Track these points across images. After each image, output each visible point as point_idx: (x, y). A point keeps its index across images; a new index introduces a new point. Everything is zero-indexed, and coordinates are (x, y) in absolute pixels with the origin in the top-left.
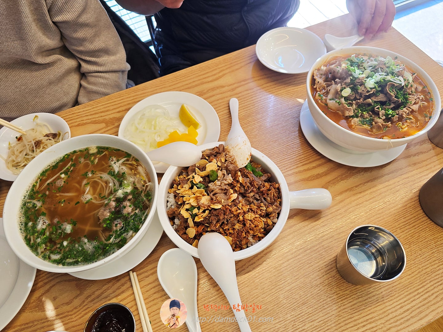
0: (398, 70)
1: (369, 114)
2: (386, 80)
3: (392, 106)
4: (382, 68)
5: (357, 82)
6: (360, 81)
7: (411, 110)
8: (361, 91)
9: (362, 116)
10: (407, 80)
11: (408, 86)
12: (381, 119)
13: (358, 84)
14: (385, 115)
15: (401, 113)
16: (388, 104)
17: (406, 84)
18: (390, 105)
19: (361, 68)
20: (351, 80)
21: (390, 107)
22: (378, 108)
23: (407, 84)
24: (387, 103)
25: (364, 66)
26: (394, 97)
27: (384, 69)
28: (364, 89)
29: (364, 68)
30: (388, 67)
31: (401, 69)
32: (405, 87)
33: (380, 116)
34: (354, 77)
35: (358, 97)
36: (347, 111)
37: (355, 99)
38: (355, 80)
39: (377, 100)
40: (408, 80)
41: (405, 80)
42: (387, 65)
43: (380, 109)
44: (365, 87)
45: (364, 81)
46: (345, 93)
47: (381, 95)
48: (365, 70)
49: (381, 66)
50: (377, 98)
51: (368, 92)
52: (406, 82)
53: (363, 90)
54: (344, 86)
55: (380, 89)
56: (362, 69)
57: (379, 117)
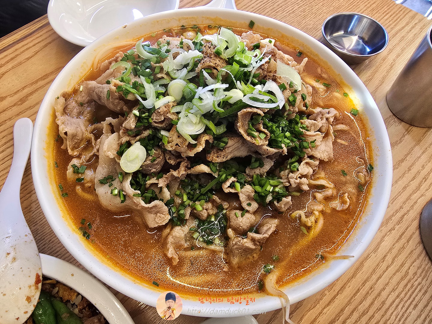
0: (258, 65)
1: (213, 202)
2: (232, 101)
3: (268, 166)
4: (215, 68)
5: (155, 122)
6: (163, 118)
7: (317, 163)
8: (174, 148)
9: (195, 215)
10: (288, 87)
11: (294, 101)
12: (248, 211)
13: (160, 125)
14: (255, 200)
15: (295, 183)
16: (257, 164)
17: (288, 100)
18: (261, 165)
19: (159, 76)
20: (139, 119)
21: (262, 169)
22: (232, 186)
23: (291, 99)
24: (253, 160)
25: (165, 69)
26: (265, 147)
27: (219, 68)
28: (178, 141)
29: (168, 74)
30: (230, 61)
31: (267, 59)
32: (288, 107)
33: (244, 205)
34: (143, 110)
35: (172, 162)
36: (150, 212)
37: (166, 169)
38: (149, 116)
39: (224, 160)
40: (291, 85)
41: (283, 88)
42: (226, 55)
43: (238, 185)
44: (180, 136)
45: (173, 117)
46: (130, 161)
47: (231, 143)
48: (173, 79)
49: (208, 63)
50: (223, 154)
51: (191, 146)
52: (288, 93)
53: (177, 144)
54: (125, 139)
55: (222, 130)
56: (163, 78)
57: (242, 209)
